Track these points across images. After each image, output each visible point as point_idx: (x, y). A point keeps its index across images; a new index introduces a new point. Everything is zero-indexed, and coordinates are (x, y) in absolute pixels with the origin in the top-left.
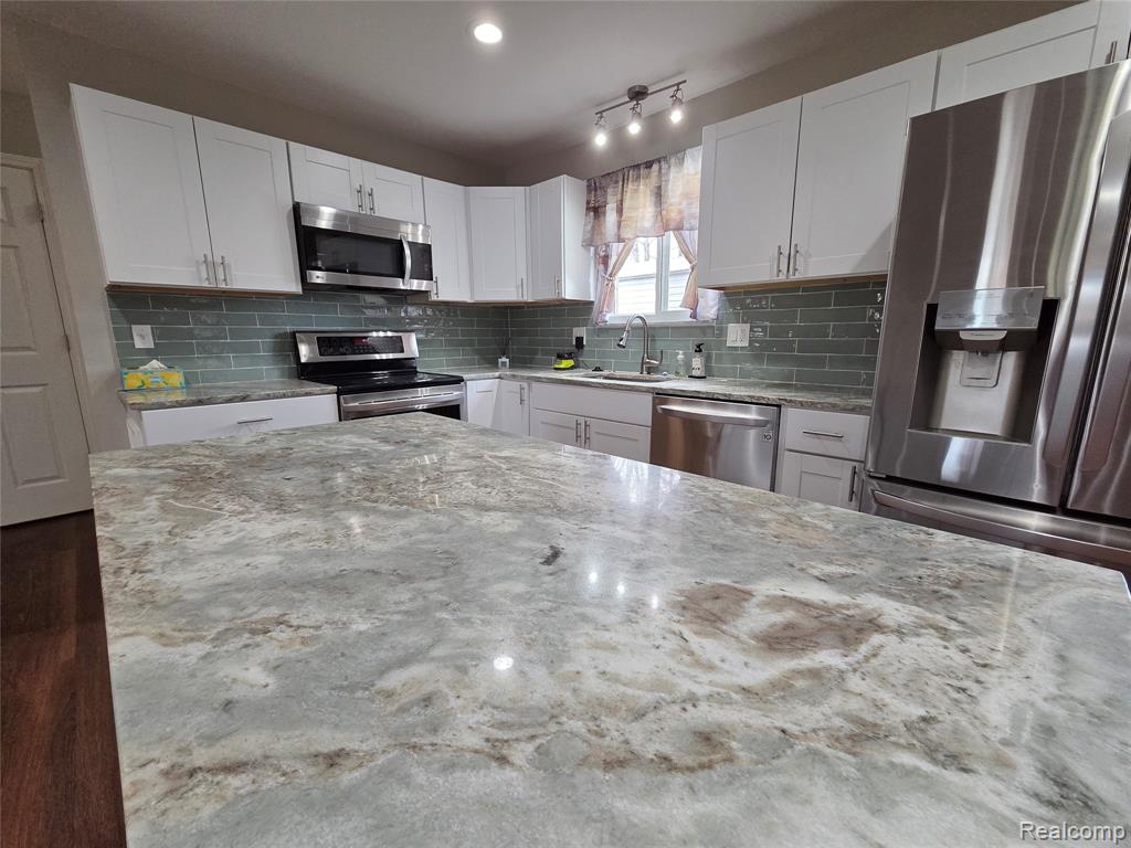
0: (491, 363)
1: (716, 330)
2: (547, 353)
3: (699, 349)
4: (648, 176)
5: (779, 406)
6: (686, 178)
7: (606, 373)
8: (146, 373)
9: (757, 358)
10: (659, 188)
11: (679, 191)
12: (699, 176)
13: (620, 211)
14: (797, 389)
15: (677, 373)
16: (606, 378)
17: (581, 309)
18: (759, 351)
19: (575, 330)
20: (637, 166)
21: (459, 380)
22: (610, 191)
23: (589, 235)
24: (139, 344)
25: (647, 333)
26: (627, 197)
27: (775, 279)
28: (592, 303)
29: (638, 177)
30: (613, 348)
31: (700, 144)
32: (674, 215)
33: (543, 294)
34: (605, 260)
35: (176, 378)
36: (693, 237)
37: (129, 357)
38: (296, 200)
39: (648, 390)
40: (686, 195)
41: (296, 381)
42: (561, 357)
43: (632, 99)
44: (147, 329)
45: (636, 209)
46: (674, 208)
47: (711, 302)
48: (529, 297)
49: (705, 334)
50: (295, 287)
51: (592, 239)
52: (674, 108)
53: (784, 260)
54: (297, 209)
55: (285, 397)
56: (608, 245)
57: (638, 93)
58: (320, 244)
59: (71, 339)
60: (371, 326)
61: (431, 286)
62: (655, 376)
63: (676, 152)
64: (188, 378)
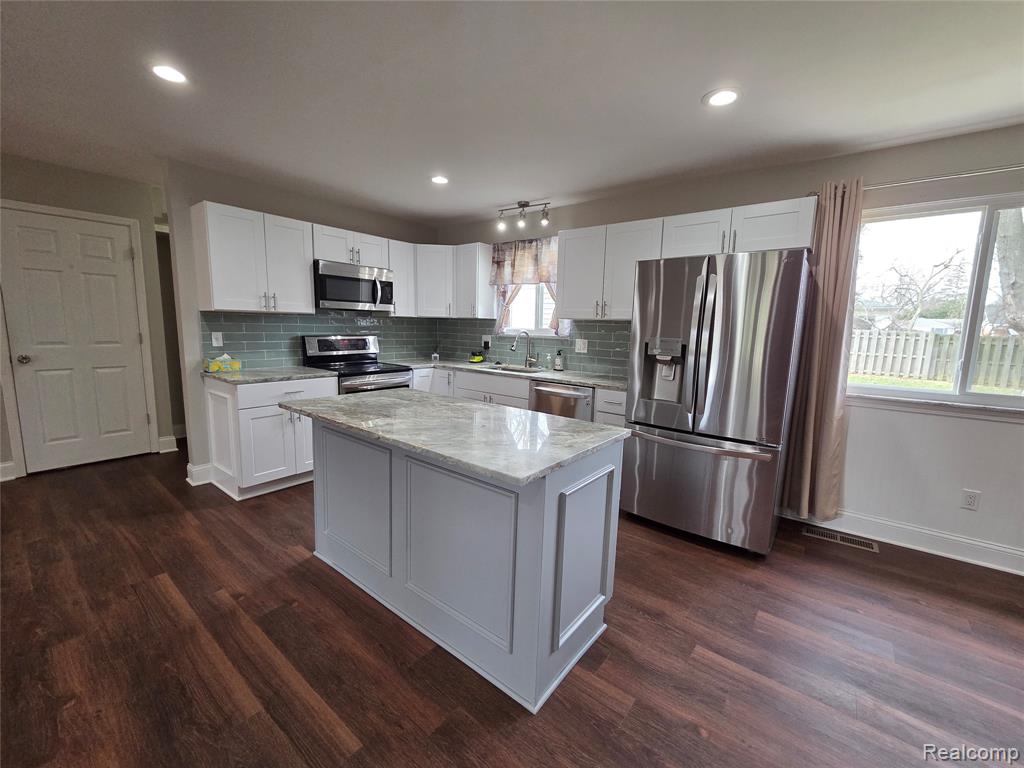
0: (426, 356)
1: (569, 342)
2: (463, 350)
3: (559, 354)
4: (530, 248)
5: (594, 388)
6: (551, 251)
7: (504, 365)
8: (222, 362)
9: (592, 360)
10: (537, 255)
11: (547, 260)
12: (557, 252)
13: (513, 266)
14: (614, 378)
15: (547, 367)
16: (504, 369)
17: (488, 324)
18: (594, 354)
19: (483, 337)
20: (524, 241)
21: (408, 369)
22: (507, 253)
23: (493, 279)
24: (215, 344)
25: (530, 342)
26: (518, 258)
27: (595, 318)
28: (495, 320)
29: (524, 247)
30: (508, 351)
31: (557, 235)
32: (545, 273)
33: (464, 314)
34: (504, 294)
35: (237, 365)
36: (554, 287)
37: (209, 352)
38: (315, 258)
39: (528, 378)
40: (550, 263)
41: (302, 367)
42: (474, 354)
43: (520, 207)
44: (220, 334)
45: (522, 266)
46: (545, 269)
47: (566, 326)
48: (454, 316)
49: (563, 344)
50: (311, 310)
51: (495, 281)
52: (543, 218)
53: (600, 309)
54: (316, 263)
55: (310, 378)
56: (505, 285)
57: (524, 205)
58: (328, 285)
59: (144, 338)
60: (349, 332)
61: (390, 308)
62: (533, 369)
63: (546, 238)
64: (244, 366)
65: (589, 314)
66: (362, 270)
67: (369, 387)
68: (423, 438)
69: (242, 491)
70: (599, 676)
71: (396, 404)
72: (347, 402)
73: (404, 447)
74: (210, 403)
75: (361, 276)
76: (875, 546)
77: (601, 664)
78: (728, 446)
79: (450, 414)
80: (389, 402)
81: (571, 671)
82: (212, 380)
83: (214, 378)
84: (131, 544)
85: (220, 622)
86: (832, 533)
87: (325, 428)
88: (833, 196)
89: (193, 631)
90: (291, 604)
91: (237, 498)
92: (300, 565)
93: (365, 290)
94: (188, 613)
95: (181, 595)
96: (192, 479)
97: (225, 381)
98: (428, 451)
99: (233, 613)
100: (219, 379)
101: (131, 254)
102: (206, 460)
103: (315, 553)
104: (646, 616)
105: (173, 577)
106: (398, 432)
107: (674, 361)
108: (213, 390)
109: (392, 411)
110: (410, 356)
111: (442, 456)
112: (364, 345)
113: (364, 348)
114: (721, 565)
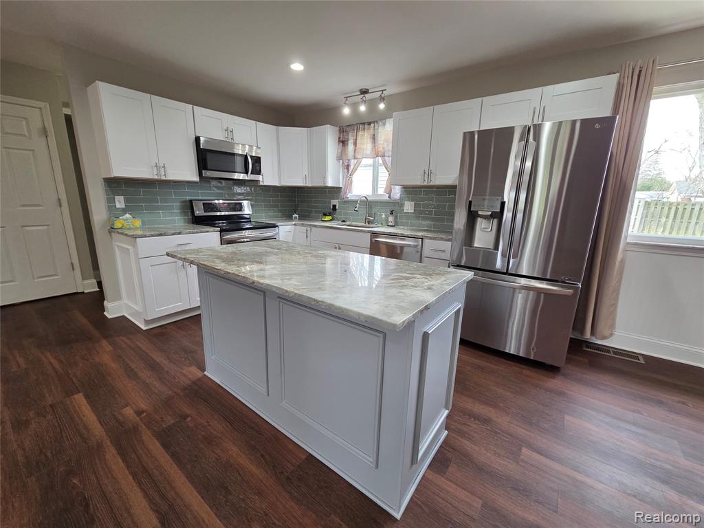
0: (289, 217)
1: (399, 204)
2: (316, 212)
3: (392, 213)
4: (369, 129)
5: (422, 239)
6: (386, 131)
7: (347, 223)
8: (125, 220)
9: (418, 218)
10: (374, 135)
11: (383, 138)
12: (392, 132)
13: (355, 144)
14: (434, 231)
15: (382, 224)
16: (348, 226)
17: (336, 191)
18: (419, 213)
19: (332, 201)
20: (364, 124)
21: (275, 226)
22: (350, 134)
23: (340, 155)
24: (118, 206)
25: (368, 204)
26: (359, 137)
27: (422, 184)
28: (341, 188)
29: (364, 129)
30: (351, 211)
31: (392, 118)
32: (380, 149)
33: (317, 183)
34: (348, 167)
35: (138, 223)
36: (388, 160)
37: (113, 212)
38: (197, 135)
39: (368, 232)
40: (386, 141)
41: (191, 225)
42: (325, 215)
43: (362, 94)
44: (121, 198)
45: (363, 144)
46: (381, 146)
47: (397, 191)
48: (309, 185)
49: (394, 206)
50: (196, 178)
51: (341, 157)
52: (381, 102)
53: (426, 176)
54: (197, 139)
55: (197, 233)
56: (349, 160)
57: (364, 92)
58: (207, 157)
59: (62, 201)
60: (228, 198)
61: (260, 178)
62: (371, 225)
63: (382, 120)
64: (143, 223)
65: (418, 181)
66: (236, 147)
67: (245, 240)
68: (294, 282)
69: (147, 322)
70: (447, 479)
71: (267, 252)
72: (226, 251)
73: (277, 291)
74: (118, 252)
75: (236, 151)
76: (641, 358)
77: (448, 467)
78: (523, 281)
79: (314, 260)
80: (262, 251)
81: (424, 475)
82: (118, 235)
83: (118, 233)
84: (54, 368)
85: (124, 437)
86: (606, 349)
87: (207, 273)
88: (630, 75)
89: (100, 446)
90: (186, 419)
91: (144, 328)
92: (194, 383)
93: (239, 163)
94: (97, 430)
95: (92, 413)
96: (108, 312)
97: (126, 235)
98: (300, 295)
99: (136, 429)
100: (122, 234)
101: (44, 132)
102: (118, 297)
103: (205, 373)
104: (477, 422)
105: (87, 397)
106: (271, 277)
107: (493, 216)
108: (119, 243)
109: (264, 258)
110: (277, 217)
111: (315, 300)
112: (240, 207)
113: (240, 210)
114: (527, 376)
